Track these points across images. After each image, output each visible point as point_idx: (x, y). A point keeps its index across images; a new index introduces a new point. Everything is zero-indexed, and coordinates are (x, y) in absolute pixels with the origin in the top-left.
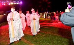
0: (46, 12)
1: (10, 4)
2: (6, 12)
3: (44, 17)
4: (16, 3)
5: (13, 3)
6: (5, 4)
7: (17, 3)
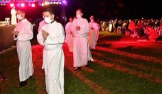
0: (114, 19)
1: (43, 5)
2: (37, 20)
3: (108, 30)
4: (54, 3)
5: (49, 3)
6: (33, 5)
7: (57, 3)
